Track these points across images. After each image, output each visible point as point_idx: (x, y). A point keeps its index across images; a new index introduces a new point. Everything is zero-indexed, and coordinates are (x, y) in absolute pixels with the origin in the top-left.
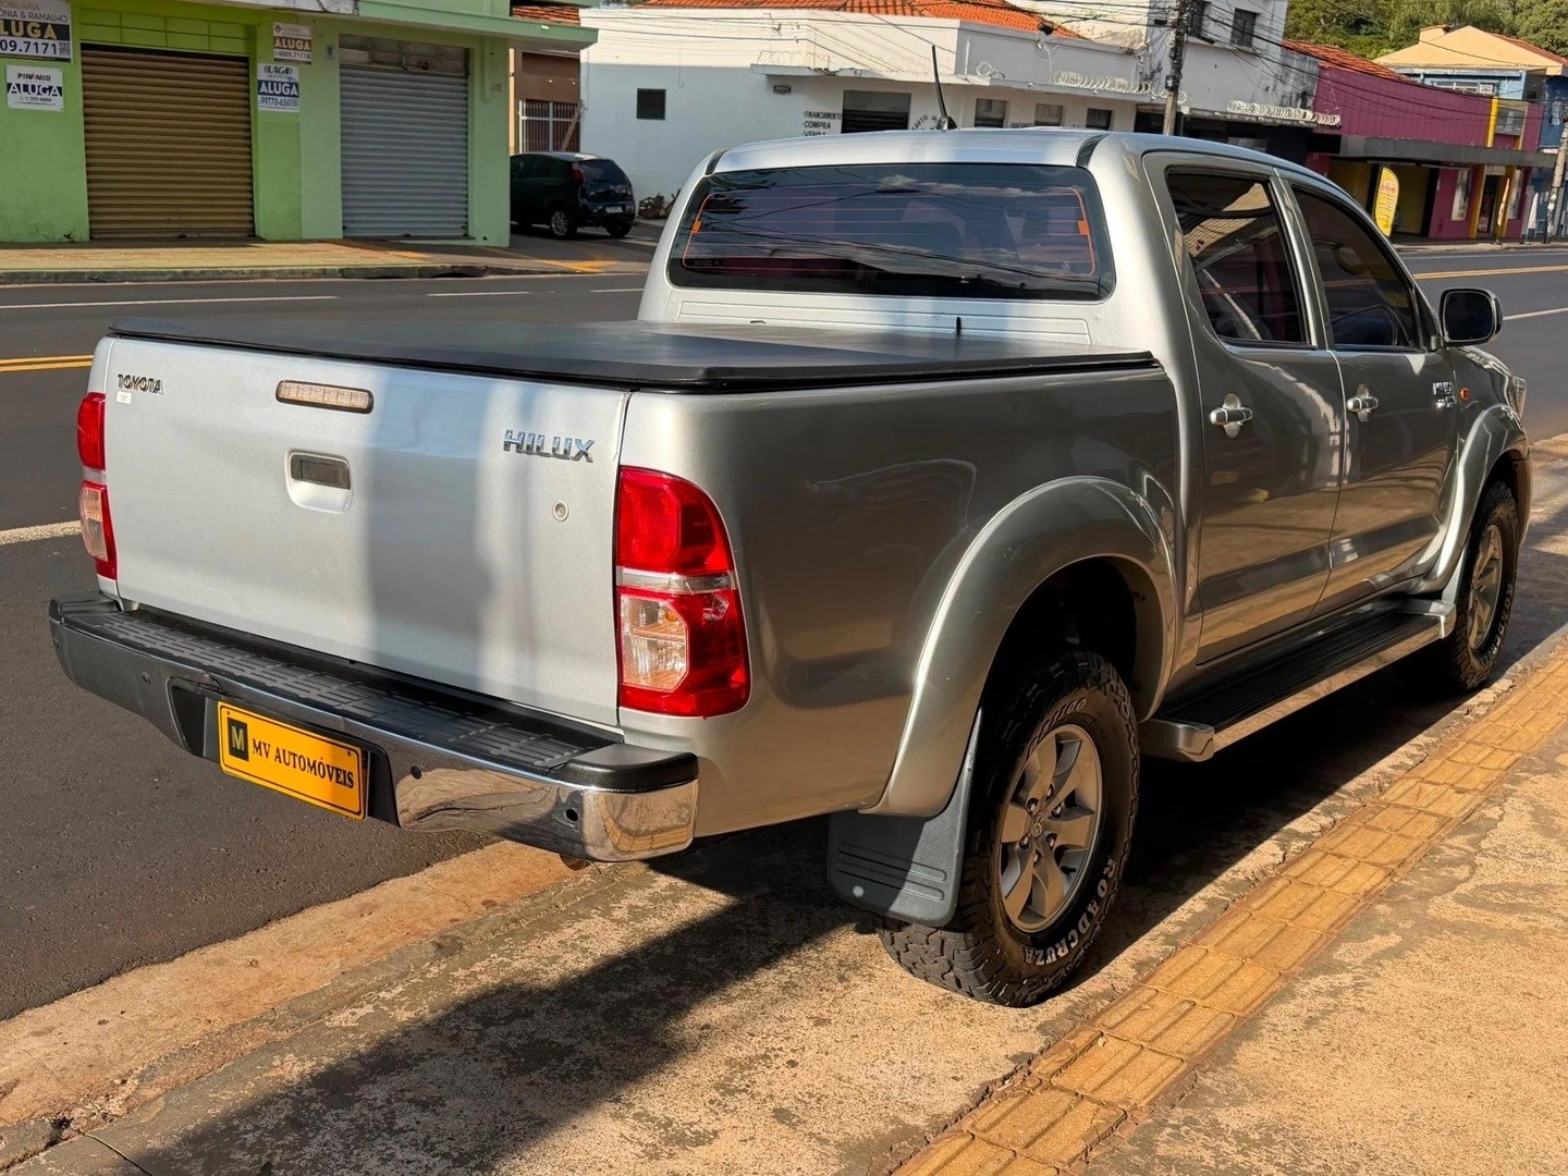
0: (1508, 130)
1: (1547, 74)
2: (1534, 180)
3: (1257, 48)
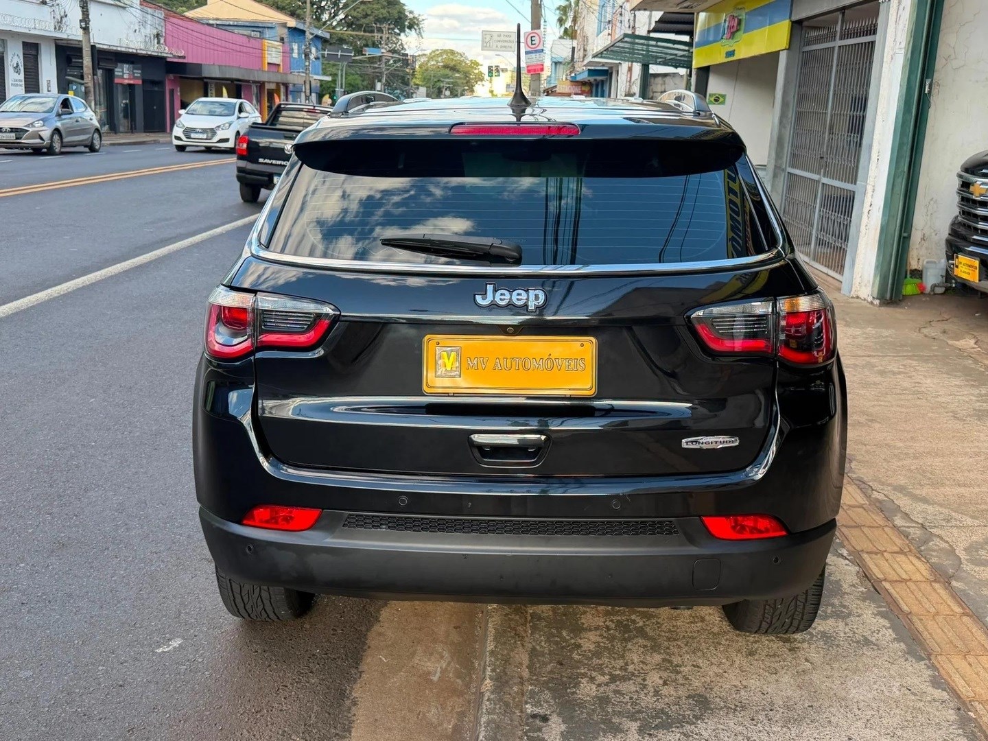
0: (274, 60)
1: (288, 25)
2: (291, 91)
3: (124, 3)
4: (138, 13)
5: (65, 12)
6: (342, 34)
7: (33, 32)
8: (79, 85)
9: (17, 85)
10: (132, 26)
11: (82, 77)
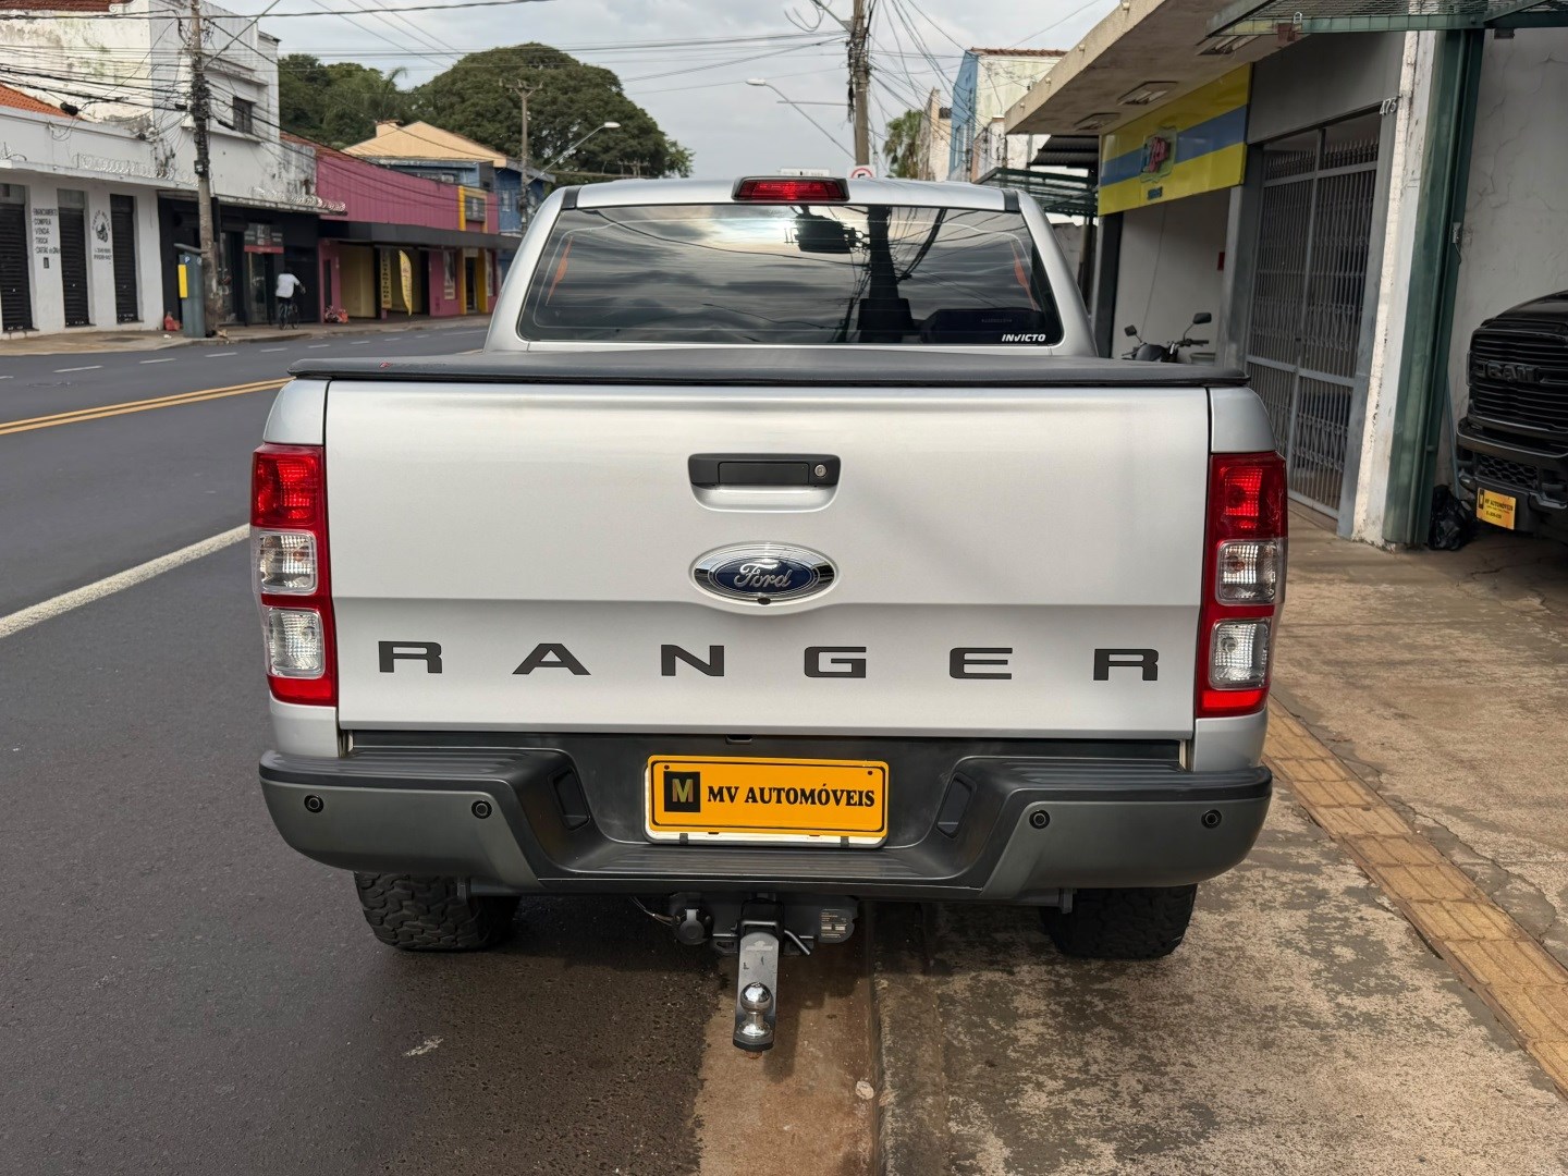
0: (475, 215)
1: (495, 166)
3: (258, 136)
4: (277, 150)
5: (172, 151)
6: (572, 176)
7: (126, 180)
8: (194, 256)
9: (102, 257)
10: (269, 169)
11: (198, 245)
